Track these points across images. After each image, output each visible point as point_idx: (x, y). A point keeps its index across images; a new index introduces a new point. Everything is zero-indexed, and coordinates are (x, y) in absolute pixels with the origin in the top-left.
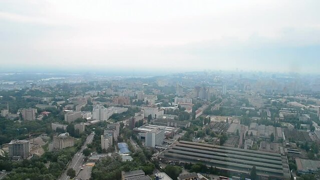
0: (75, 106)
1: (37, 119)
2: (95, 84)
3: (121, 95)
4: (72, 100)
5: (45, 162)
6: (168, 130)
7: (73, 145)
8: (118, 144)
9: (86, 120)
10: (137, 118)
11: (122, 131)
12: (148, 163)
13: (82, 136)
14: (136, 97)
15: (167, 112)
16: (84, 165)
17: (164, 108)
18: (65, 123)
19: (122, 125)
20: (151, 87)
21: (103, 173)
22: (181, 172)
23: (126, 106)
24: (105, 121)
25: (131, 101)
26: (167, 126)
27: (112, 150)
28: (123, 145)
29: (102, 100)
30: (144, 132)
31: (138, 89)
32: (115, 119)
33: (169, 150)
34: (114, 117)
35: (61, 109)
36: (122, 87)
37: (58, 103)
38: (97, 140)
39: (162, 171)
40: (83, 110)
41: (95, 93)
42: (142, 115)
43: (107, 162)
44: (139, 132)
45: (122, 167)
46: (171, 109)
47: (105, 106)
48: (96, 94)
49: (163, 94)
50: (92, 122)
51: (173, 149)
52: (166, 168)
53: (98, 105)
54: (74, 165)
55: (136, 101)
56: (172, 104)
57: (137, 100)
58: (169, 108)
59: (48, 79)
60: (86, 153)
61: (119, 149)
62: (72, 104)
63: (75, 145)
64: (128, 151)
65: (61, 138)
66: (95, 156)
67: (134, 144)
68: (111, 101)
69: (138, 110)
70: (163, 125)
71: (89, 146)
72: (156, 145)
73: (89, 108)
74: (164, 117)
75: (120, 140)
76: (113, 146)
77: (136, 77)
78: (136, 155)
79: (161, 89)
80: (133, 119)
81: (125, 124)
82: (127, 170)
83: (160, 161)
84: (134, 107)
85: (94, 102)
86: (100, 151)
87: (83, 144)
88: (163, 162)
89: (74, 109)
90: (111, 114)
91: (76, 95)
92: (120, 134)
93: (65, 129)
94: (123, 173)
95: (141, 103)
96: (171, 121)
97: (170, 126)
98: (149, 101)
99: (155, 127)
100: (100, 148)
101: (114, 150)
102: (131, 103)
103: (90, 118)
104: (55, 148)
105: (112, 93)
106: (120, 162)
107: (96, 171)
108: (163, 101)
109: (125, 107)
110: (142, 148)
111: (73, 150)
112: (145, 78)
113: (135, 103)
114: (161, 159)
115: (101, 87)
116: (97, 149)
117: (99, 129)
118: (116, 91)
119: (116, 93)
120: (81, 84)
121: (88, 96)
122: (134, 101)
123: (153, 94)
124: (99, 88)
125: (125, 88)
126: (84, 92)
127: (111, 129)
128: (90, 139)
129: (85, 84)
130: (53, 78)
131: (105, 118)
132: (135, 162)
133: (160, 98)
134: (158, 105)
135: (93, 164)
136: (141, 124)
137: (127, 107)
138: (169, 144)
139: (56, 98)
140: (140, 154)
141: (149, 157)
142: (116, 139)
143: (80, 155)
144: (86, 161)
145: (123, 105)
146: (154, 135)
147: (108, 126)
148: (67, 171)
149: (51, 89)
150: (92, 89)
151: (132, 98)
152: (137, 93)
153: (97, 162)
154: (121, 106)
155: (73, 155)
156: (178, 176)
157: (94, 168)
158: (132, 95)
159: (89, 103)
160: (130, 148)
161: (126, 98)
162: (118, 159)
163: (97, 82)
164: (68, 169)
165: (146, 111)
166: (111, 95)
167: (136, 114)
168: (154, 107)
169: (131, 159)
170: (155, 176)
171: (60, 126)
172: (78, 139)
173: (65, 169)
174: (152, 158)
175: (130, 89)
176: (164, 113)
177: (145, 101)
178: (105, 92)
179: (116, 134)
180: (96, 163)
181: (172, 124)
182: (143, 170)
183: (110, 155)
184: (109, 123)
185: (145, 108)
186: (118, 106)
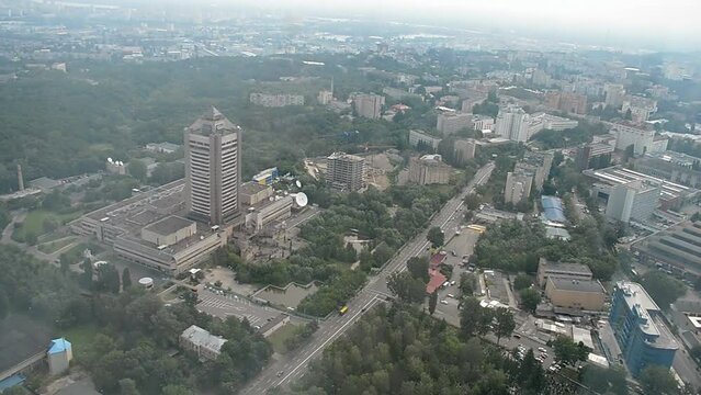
0: (460, 102)
1: (384, 117)
2: (510, 57)
3: (566, 87)
4: (457, 86)
5: (389, 205)
6: (671, 189)
7: (446, 181)
8: (543, 197)
9: (480, 135)
10: (597, 147)
11: (555, 171)
12: (604, 253)
13: (469, 168)
14: (603, 98)
15: (675, 146)
16: (462, 227)
17: (670, 135)
18: (434, 135)
19: (559, 158)
20: (646, 79)
21: (500, 252)
22: (683, 293)
23: (575, 114)
24: (521, 143)
25: (590, 106)
26: (669, 178)
27: (524, 207)
28: (555, 202)
29: (521, 95)
30: (607, 182)
31: (611, 80)
32: (546, 142)
33: (665, 238)
34: (545, 138)
35: (432, 103)
36: (571, 68)
37: (428, 89)
38: (498, 179)
39: (636, 280)
40: (476, 110)
41: (508, 76)
42: (610, 142)
43: (511, 231)
44: (597, 180)
45: (544, 250)
46: (689, 139)
47: (527, 110)
48: (510, 80)
49: (675, 98)
50: (492, 140)
51: (674, 236)
52: (646, 276)
53: (509, 105)
54: (446, 221)
55: (601, 106)
56: (693, 128)
57: (604, 105)
58: (684, 136)
59: (413, 37)
60: (472, 204)
61: (541, 209)
62: (455, 94)
63: (451, 183)
64: (562, 218)
65: (426, 164)
66: (490, 215)
67: (579, 205)
68: (541, 99)
69: (601, 130)
70: (659, 176)
71: (480, 190)
72: (631, 219)
73: (490, 109)
74: (667, 158)
75: (549, 191)
76: (531, 199)
77: (611, 49)
78: (580, 231)
79: (672, 84)
80: (587, 150)
81: (566, 158)
82: (553, 258)
83: (637, 257)
84: (593, 120)
85: (504, 98)
86: (501, 205)
87: (466, 183)
88: (642, 259)
89: (459, 107)
90: (537, 128)
91: (466, 77)
92: (550, 177)
93: (435, 146)
94: (543, 261)
95: (612, 113)
96: (681, 168)
97: (678, 181)
98: (634, 111)
99: (639, 177)
100: (503, 199)
101: (531, 208)
102: (589, 111)
103: (489, 131)
104: (410, 181)
105: (549, 81)
106: (540, 236)
107: (485, 243)
108: (670, 117)
109: (572, 119)
110: (600, 219)
111: (445, 191)
112: (634, 53)
113: (599, 112)
114: (637, 253)
115: (523, 64)
116: (495, 200)
117: (507, 156)
118: (558, 78)
119: (558, 82)
120: (481, 53)
121: (492, 83)
122: (596, 106)
123: (649, 95)
124: (517, 66)
125: (577, 73)
126: (484, 72)
127: (532, 161)
128: (483, 176)
129: (489, 54)
130: (423, 35)
131: (522, 136)
132: (575, 244)
133: (664, 107)
134: (656, 126)
135: (481, 229)
136: (603, 162)
137: (576, 119)
138: (665, 222)
139: (425, 78)
140: (590, 230)
141: (610, 241)
142: (540, 187)
143: (456, 205)
144: (468, 218)
145: (570, 114)
146: (631, 194)
147: (527, 155)
148: (427, 230)
149: (417, 57)
150: (503, 67)
151: (592, 100)
152: (606, 88)
153: (490, 226)
154: (564, 115)
155: (443, 201)
156: (674, 300)
157: (483, 236)
158: (594, 91)
159: (492, 97)
160: (568, 212)
161: (579, 97)
162: (538, 229)
163: (515, 52)
164: (430, 228)
165: (623, 136)
166: (543, 86)
167: (596, 139)
168: (644, 127)
169: (566, 237)
170: (616, 287)
171: (427, 139)
172: (458, 172)
173: (426, 227)
174: (617, 246)
175: (590, 76)
176: (668, 149)
177: (624, 110)
178: (530, 76)
179: (542, 174)
180: (488, 229)
181: (684, 178)
182: (589, 266)
183: (520, 217)
184: (530, 150)
185: (620, 127)
186: (555, 114)
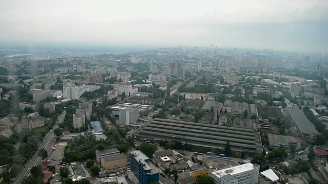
0: (43, 85)
1: (3, 98)
2: (64, 61)
3: (92, 72)
4: (41, 78)
5: (14, 143)
6: (142, 107)
7: (43, 125)
8: (91, 123)
9: (56, 99)
10: (110, 96)
11: (94, 109)
12: (122, 141)
13: (54, 116)
14: (109, 75)
15: (141, 90)
16: (56, 145)
17: (138, 85)
18: (33, 103)
19: (95, 103)
20: (124, 64)
21: (76, 153)
22: (156, 149)
23: (98, 83)
24: (76, 99)
25: (104, 79)
26: (141, 103)
27: (84, 129)
28: (97, 124)
29: (72, 78)
30: (117, 110)
31: (111, 66)
32: (87, 97)
33: (144, 128)
34: (87, 95)
35: (29, 87)
36: (93, 64)
37: (25, 81)
38: (68, 120)
39: (137, 149)
40: (52, 88)
42: (115, 93)
43: (80, 141)
44: (113, 110)
45: (97, 146)
46: (145, 86)
47: (76, 84)
48: (66, 71)
49: (137, 70)
50: (62, 101)
51: (148, 126)
52: (141, 146)
53: (68, 83)
54: (46, 145)
55: (108, 78)
56: (146, 81)
57: (110, 77)
58: (143, 85)
59: (13, 56)
60: (58, 133)
61: (92, 128)
62: (40, 82)
63: (46, 125)
64: (102, 130)
65: (30, 118)
66: (68, 136)
67: (107, 122)
68: (82, 79)
69: (111, 88)
70: (137, 103)
71: (61, 126)
72: (130, 123)
73: (59, 86)
74: (139, 95)
75: (93, 119)
76: (86, 125)
77: (109, 53)
78: (110, 134)
79: (135, 66)
80: (106, 98)
81: (98, 103)
82: (101, 149)
83: (135, 139)
84: (107, 84)
85: (64, 80)
86: (73, 130)
87: (54, 124)
88: (138, 139)
89: (43, 88)
90: (82, 92)
91: (44, 73)
92: (93, 113)
93: (34, 108)
94: (97, 151)
95: (113, 80)
96: (145, 98)
97: (145, 104)
98: (122, 78)
99: (129, 105)
100: (73, 128)
101: (87, 128)
102: (104, 81)
103: (60, 97)
104: (24, 129)
105: (84, 70)
106: (94, 140)
107: (69, 150)
108: (136, 79)
109: (97, 85)
110: (116, 126)
111: (44, 130)
112: (117, 54)
113: (108, 81)
114: (135, 137)
115: (71, 64)
116: (69, 129)
117: (71, 107)
118: (88, 68)
119: (88, 70)
120: (49, 61)
121: (58, 74)
122: (106, 78)
123: (127, 71)
124: (68, 65)
125: (96, 65)
126: (53, 69)
127: (83, 107)
128: (61, 118)
129: (54, 61)
130: (18, 55)
131: (76, 96)
132: (109, 140)
133: (133, 75)
134: (132, 83)
135: (65, 144)
136: (114, 102)
137: (99, 85)
138: (143, 122)
139: (23, 76)
140: (114, 132)
141: (123, 135)
142: (89, 118)
143: (51, 135)
144: (58, 140)
145: (96, 83)
146: (128, 113)
147: (80, 105)
148: (38, 151)
149: (17, 66)
150: (62, 66)
151: (104, 76)
152: (109, 70)
153: (69, 141)
154: (94, 84)
155: (43, 135)
156: (153, 153)
157: (67, 147)
158: (104, 72)
159: (59, 80)
160: (103, 126)
161: (98, 76)
162: (92, 138)
163: (67, 58)
164: (39, 150)
165: (119, 89)
166: (82, 73)
167: (109, 92)
168: (128, 84)
169: (104, 137)
170: (130, 154)
171: (29, 106)
172: (48, 119)
173: (36, 150)
174: (127, 136)
175: (102, 66)
176: (138, 91)
177: (118, 78)
178: (75, 69)
179: (89, 113)
180: (69, 143)
181: (146, 102)
182: (118, 148)
183: (83, 134)
184: (81, 102)
185: (118, 86)
186: (89, 84)
